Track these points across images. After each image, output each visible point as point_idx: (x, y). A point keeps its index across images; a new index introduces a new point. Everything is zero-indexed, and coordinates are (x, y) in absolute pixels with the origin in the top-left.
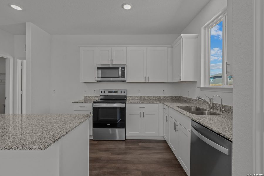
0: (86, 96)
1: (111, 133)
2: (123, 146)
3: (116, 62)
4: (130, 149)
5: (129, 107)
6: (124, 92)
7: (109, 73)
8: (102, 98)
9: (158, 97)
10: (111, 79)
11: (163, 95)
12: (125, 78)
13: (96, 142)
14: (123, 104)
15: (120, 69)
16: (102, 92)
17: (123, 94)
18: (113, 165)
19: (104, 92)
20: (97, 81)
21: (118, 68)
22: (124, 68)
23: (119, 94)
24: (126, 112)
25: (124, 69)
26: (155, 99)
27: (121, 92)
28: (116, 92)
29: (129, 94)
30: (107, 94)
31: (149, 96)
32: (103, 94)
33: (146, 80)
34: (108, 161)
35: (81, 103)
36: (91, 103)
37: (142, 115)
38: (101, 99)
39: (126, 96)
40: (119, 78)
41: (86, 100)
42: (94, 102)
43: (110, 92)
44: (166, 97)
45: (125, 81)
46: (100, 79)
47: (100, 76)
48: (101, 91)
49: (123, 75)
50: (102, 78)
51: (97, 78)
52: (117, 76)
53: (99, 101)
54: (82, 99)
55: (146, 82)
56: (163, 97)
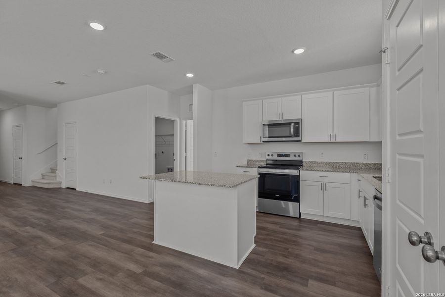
0: (250, 160)
1: (284, 206)
2: (295, 223)
3: (287, 117)
4: (306, 227)
5: (304, 175)
6: (299, 156)
7: (278, 131)
8: (269, 162)
9: (355, 164)
10: (284, 139)
11: (365, 162)
12: (299, 137)
13: (262, 214)
14: (296, 171)
15: (293, 125)
16: (269, 155)
17: (297, 158)
18: (281, 236)
19: (272, 155)
20: (263, 141)
21: (290, 124)
22: (298, 123)
23: (292, 158)
24: (300, 181)
25: (297, 126)
26: (350, 168)
27: (295, 156)
28: (288, 156)
29: (306, 159)
30: (276, 157)
31: (338, 163)
32: (270, 158)
33: (332, 139)
34: (275, 232)
35: (245, 167)
36: (256, 167)
37: (323, 187)
38: (267, 164)
39: (301, 162)
40: (291, 137)
41: (250, 164)
42: (259, 167)
43: (279, 155)
44: (370, 164)
45: (300, 141)
46: (266, 139)
47: (267, 135)
48: (267, 154)
49: (297, 133)
50: (269, 137)
51: (264, 138)
52: (288, 135)
53: (266, 166)
54: (245, 163)
55: (332, 141)
56: (364, 164)
